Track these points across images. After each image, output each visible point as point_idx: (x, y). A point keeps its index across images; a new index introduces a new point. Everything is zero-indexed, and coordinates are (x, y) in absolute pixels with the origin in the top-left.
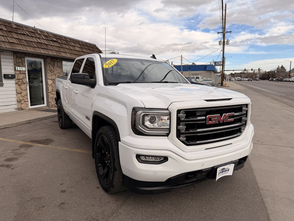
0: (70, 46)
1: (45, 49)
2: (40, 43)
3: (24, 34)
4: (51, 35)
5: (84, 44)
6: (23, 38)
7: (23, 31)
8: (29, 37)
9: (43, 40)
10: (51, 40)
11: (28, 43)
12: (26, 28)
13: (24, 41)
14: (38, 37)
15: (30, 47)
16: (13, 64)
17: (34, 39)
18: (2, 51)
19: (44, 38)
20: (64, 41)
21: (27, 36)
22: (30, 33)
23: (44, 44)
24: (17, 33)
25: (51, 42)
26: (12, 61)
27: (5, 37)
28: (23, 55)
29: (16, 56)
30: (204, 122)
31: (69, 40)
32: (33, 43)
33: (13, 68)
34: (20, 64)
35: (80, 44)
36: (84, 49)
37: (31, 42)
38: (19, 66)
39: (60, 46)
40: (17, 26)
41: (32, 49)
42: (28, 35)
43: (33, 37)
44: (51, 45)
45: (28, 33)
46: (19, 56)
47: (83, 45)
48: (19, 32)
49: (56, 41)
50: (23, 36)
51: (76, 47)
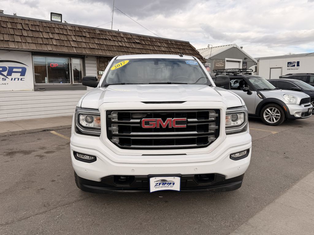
0: (155, 47)
1: (125, 52)
2: (120, 46)
3: (106, 39)
4: (134, 37)
5: (174, 43)
6: (105, 42)
7: (105, 36)
8: (111, 41)
9: (125, 43)
10: (133, 42)
11: (108, 47)
12: (109, 32)
13: (104, 46)
14: (120, 40)
15: (110, 52)
16: (96, 69)
17: (116, 42)
18: (87, 57)
19: (126, 41)
20: (149, 42)
21: (109, 41)
22: (113, 37)
23: (125, 47)
24: (99, 39)
25: (133, 44)
26: (96, 65)
27: (87, 43)
28: (106, 59)
29: (99, 61)
30: (139, 125)
31: (154, 40)
32: (114, 47)
33: (96, 72)
34: (103, 69)
35: (167, 44)
36: (172, 49)
37: (111, 47)
38: (102, 71)
39: (142, 48)
40: (100, 32)
41: (111, 53)
42: (110, 39)
43: (115, 41)
44: (132, 47)
45: (110, 38)
46: (103, 61)
47: (172, 43)
48: (102, 38)
49: (139, 43)
50: (104, 41)
51: (163, 48)
